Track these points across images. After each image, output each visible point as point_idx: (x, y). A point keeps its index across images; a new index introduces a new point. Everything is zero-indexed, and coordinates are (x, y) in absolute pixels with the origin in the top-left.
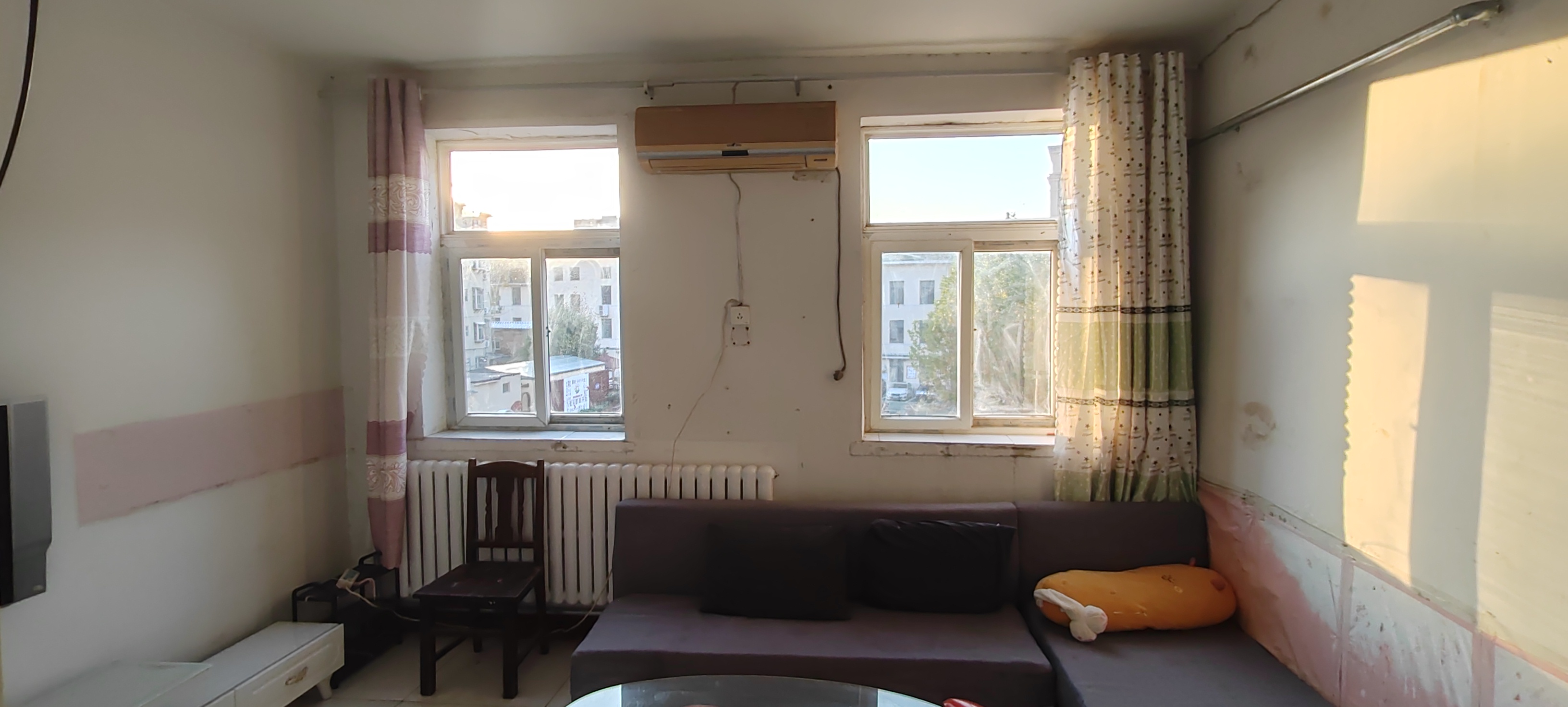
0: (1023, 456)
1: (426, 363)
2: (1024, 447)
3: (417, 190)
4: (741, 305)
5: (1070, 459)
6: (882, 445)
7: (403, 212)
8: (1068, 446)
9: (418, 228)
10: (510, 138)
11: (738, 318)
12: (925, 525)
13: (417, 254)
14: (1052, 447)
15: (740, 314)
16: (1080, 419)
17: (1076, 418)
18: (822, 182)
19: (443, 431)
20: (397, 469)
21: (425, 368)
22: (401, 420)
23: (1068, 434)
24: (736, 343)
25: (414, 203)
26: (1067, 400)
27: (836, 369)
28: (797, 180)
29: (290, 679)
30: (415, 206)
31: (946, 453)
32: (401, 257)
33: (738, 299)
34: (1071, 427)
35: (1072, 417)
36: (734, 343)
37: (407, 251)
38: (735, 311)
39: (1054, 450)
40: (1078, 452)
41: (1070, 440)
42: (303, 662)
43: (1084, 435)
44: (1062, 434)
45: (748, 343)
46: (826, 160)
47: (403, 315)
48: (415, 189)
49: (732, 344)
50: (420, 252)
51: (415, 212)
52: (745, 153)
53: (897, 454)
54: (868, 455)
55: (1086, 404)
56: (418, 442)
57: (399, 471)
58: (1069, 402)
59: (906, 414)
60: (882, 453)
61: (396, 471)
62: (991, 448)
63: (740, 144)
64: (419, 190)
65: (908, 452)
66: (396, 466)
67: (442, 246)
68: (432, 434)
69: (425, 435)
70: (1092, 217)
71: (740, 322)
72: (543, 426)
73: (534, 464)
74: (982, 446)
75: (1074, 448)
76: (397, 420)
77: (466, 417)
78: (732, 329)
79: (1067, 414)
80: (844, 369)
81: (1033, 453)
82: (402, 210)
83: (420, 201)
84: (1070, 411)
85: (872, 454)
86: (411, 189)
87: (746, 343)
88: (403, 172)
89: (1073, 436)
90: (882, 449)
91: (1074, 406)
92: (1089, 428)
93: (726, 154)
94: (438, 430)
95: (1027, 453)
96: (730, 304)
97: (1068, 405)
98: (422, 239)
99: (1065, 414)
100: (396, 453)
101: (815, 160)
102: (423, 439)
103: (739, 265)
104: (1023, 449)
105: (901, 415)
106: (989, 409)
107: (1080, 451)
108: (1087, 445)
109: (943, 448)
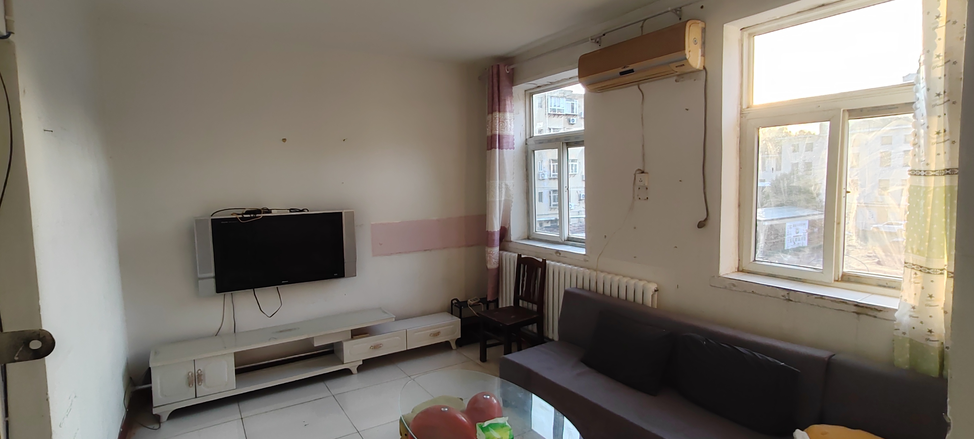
0: (867, 315)
1: (512, 204)
2: (869, 306)
3: (504, 118)
4: (643, 172)
5: (914, 328)
6: (734, 282)
7: (496, 130)
8: (912, 314)
9: (505, 137)
10: (550, 84)
11: (640, 181)
12: (725, 347)
13: (505, 150)
14: (896, 310)
15: (641, 179)
16: (923, 288)
17: (920, 286)
18: (695, 80)
19: (525, 239)
20: (492, 254)
21: (512, 206)
22: (494, 231)
23: (912, 302)
24: (641, 198)
25: (503, 125)
26: (913, 267)
27: (701, 220)
28: (678, 82)
29: (431, 334)
30: (503, 126)
31: (787, 298)
32: (495, 153)
33: (642, 169)
34: (915, 294)
35: (916, 284)
36: (640, 199)
37: (499, 149)
38: (639, 176)
39: (896, 314)
40: (922, 322)
41: (914, 308)
42: (440, 329)
43: (927, 305)
44: (906, 300)
45: (647, 198)
46: (683, 65)
47: (496, 180)
48: (503, 118)
49: (638, 199)
50: (507, 149)
51: (503, 130)
52: (632, 71)
53: (745, 291)
54: (723, 288)
55: (929, 273)
56: (509, 243)
57: (493, 255)
58: (913, 268)
59: (777, 262)
60: (734, 288)
61: (491, 255)
62: (832, 301)
63: (628, 66)
64: (505, 118)
65: (755, 291)
66: (491, 252)
67: (526, 144)
68: (517, 240)
69: (512, 240)
70: (939, 72)
71: (642, 184)
72: (562, 242)
73: (541, 260)
74: (822, 297)
75: (917, 317)
76: (492, 231)
77: (533, 233)
78: (638, 189)
79: (912, 280)
80: (706, 220)
81: (879, 314)
82: (496, 129)
83: (506, 124)
84: (915, 278)
85: (726, 288)
86: (501, 118)
87: (646, 198)
88: (497, 110)
89: (916, 304)
90: (734, 285)
91: (918, 273)
92: (933, 298)
93: (622, 73)
94: (520, 239)
95: (871, 313)
96: (638, 172)
97: (914, 271)
98: (508, 142)
99: (910, 281)
100: (492, 246)
101: (676, 67)
102: (511, 241)
103: (643, 146)
104: (866, 307)
105: (772, 262)
106: (865, 268)
107: (923, 322)
108: (931, 317)
109: (785, 293)
